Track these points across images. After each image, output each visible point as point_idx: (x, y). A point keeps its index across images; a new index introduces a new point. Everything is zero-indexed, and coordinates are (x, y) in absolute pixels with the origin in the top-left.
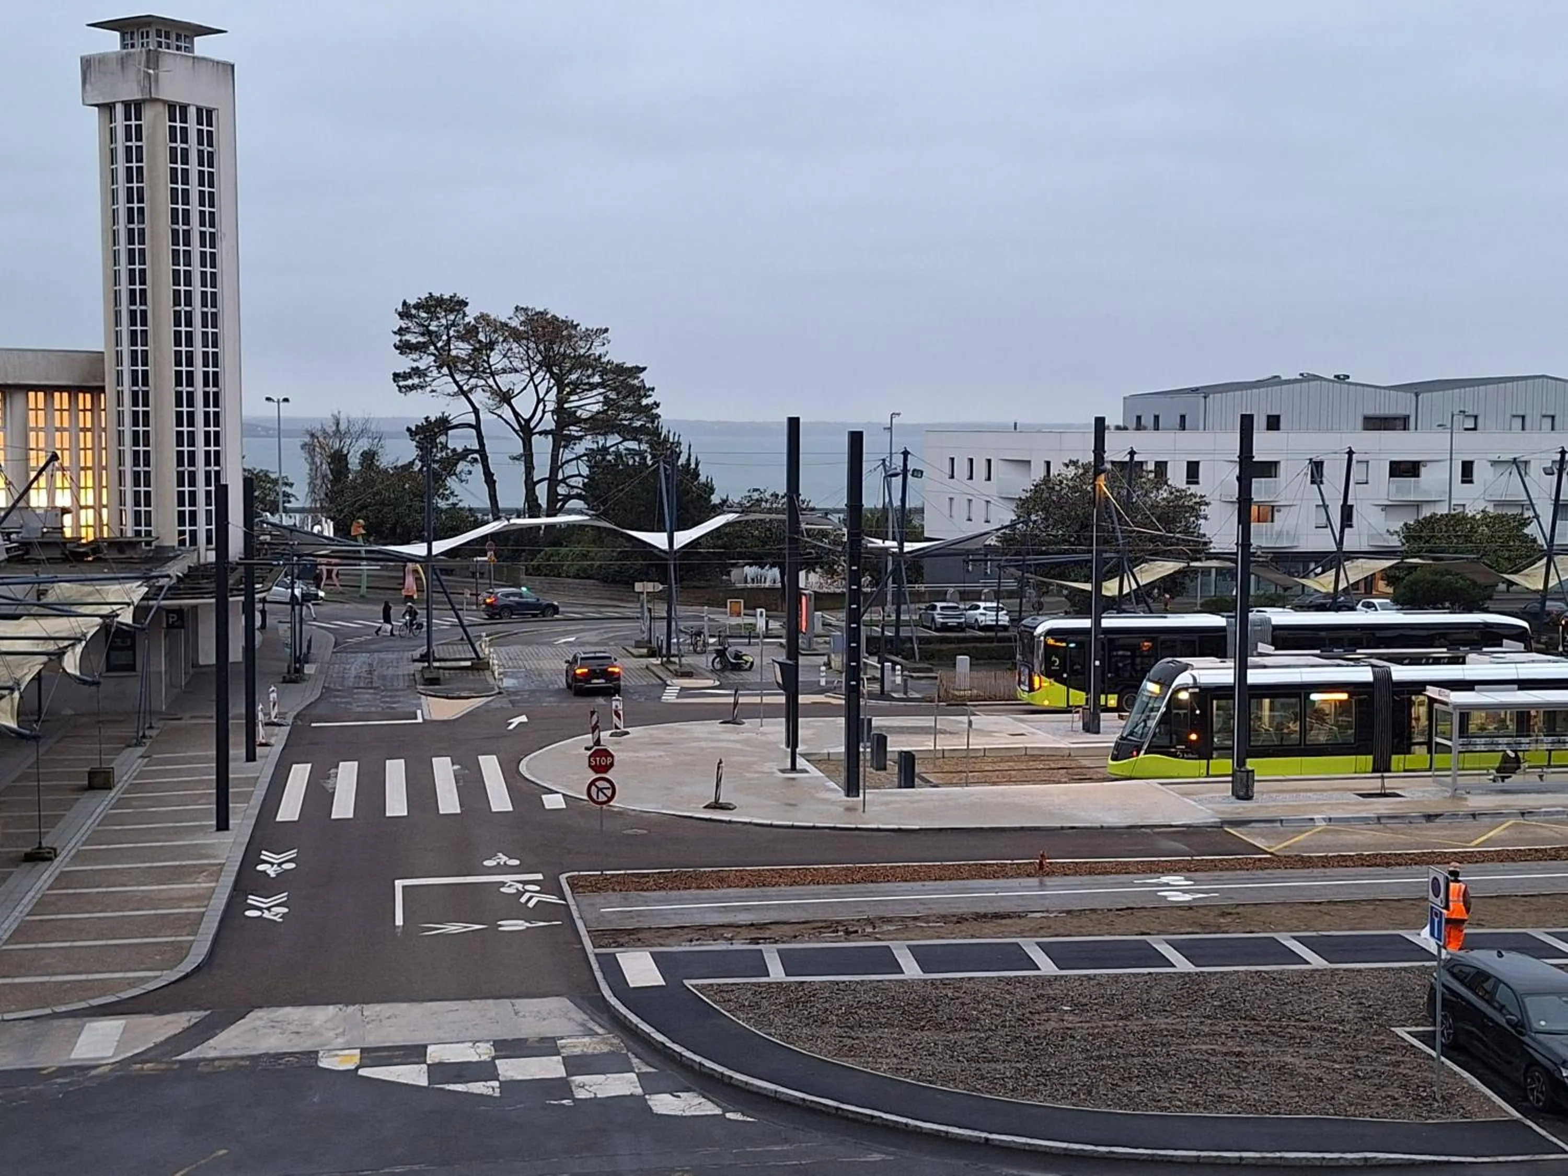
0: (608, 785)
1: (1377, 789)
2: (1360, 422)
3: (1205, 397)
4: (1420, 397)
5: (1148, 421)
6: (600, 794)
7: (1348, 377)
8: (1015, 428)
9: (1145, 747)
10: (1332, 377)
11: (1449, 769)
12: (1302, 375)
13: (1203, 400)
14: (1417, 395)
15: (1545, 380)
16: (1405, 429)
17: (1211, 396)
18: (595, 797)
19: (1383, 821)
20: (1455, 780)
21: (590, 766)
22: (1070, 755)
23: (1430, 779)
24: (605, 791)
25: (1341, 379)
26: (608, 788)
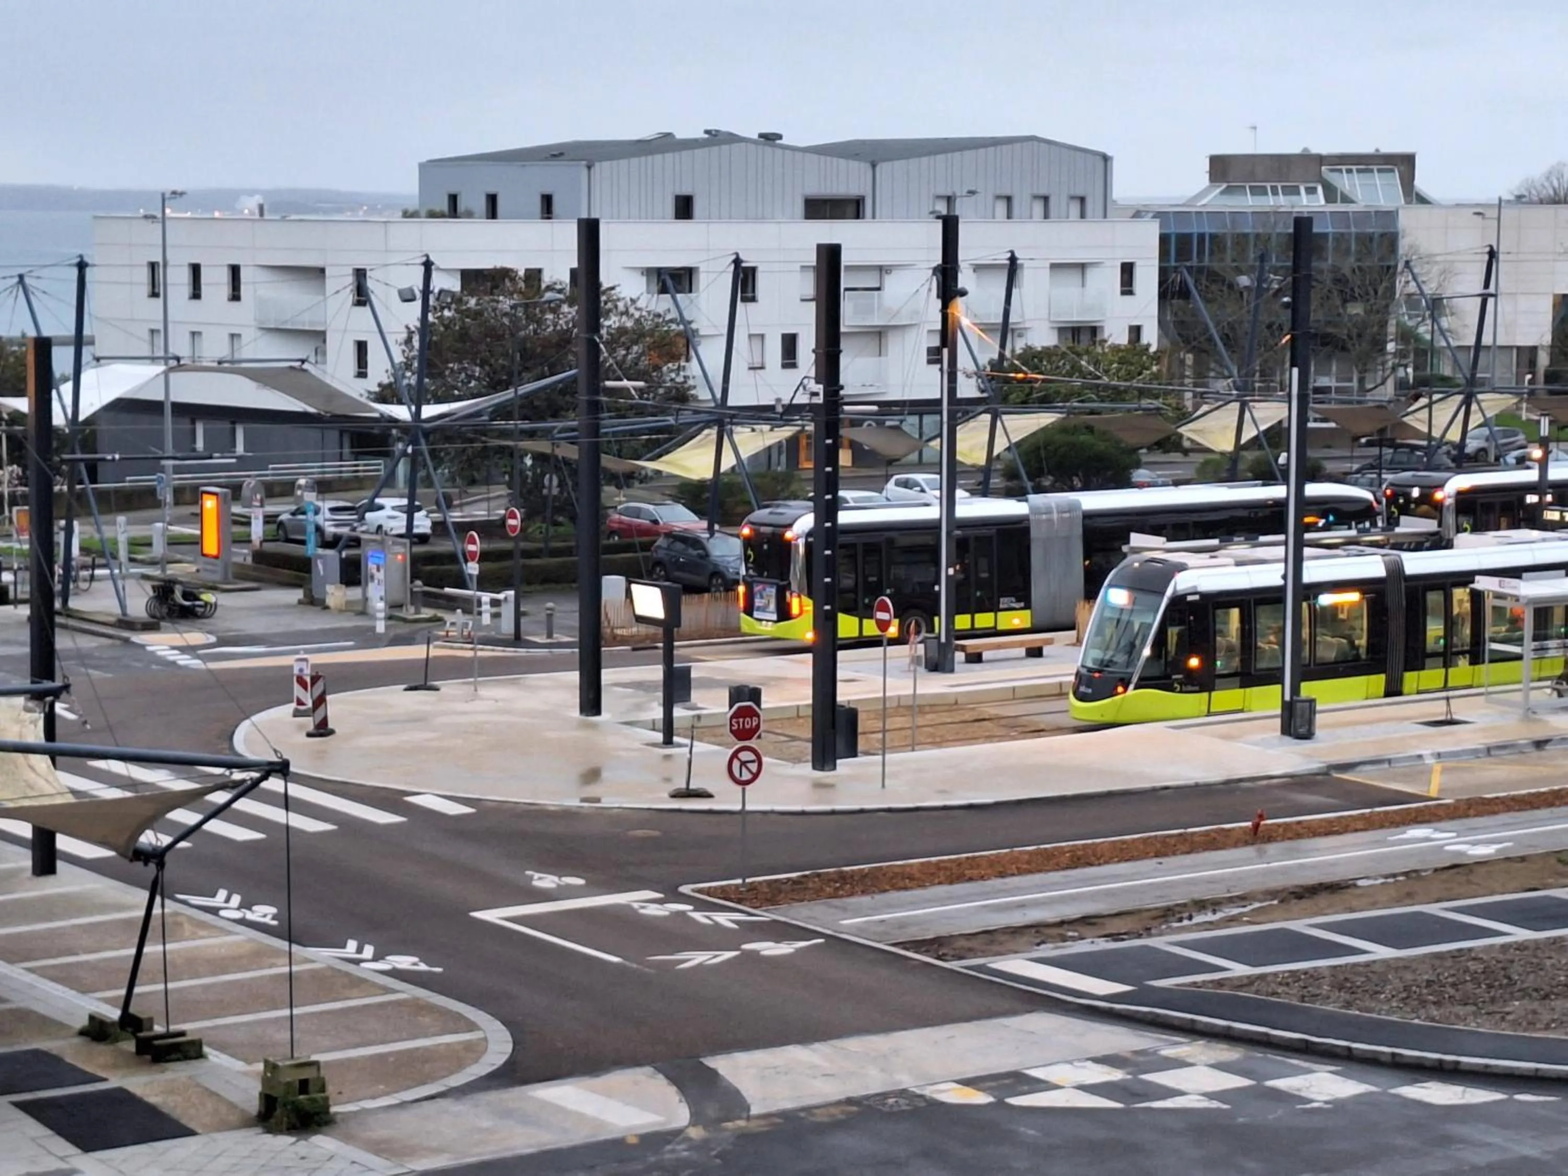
0: (753, 757)
1: (1441, 714)
2: (799, 207)
3: (589, 168)
4: (878, 169)
5: (474, 200)
6: (744, 770)
7: (780, 137)
8: (262, 213)
9: (1135, 679)
10: (755, 137)
11: (1519, 682)
12: (707, 132)
13: (585, 171)
14: (874, 166)
15: (1035, 143)
16: (857, 216)
17: (597, 165)
18: (737, 774)
19: (1493, 753)
20: (1527, 697)
21: (731, 731)
22: (956, 703)
23: (1482, 698)
24: (749, 765)
25: (770, 138)
26: (753, 761)
